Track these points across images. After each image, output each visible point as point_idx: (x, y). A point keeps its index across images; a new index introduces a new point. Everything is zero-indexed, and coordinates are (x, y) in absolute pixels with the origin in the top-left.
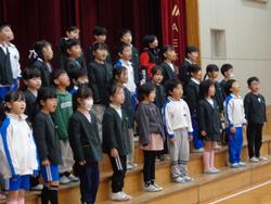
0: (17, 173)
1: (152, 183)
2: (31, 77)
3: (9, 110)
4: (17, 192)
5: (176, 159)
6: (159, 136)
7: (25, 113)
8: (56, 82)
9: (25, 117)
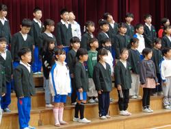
0: (58, 93)
1: (148, 107)
2: (75, 42)
3: (57, 59)
4: (59, 104)
5: (167, 95)
6: (153, 79)
7: (65, 61)
8: (91, 45)
9: (65, 63)
